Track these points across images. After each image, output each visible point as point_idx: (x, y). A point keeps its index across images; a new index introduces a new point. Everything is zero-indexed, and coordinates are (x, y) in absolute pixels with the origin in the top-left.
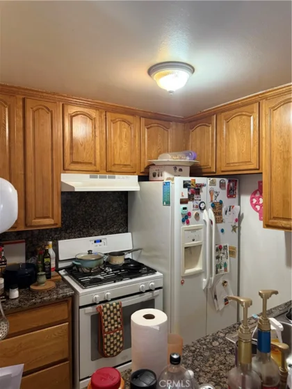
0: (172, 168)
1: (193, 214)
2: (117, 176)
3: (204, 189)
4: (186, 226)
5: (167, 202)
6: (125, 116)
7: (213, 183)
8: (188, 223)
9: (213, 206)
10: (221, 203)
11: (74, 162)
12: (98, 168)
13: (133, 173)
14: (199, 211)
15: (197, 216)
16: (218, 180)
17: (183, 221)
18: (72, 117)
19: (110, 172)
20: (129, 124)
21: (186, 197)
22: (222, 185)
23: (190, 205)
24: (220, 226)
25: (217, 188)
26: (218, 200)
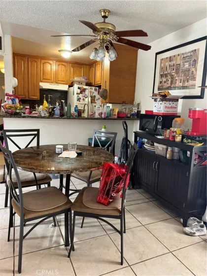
0: (78, 83)
1: (82, 98)
2: (60, 85)
3: (87, 90)
4: (78, 102)
5: (74, 94)
6: (63, 63)
7: (91, 89)
8: (80, 101)
9: (91, 97)
10: (95, 96)
11: (44, 79)
12: (52, 81)
13: (67, 84)
14: (85, 98)
15: (84, 100)
16: (94, 88)
17: (78, 100)
18: (43, 64)
19: (57, 83)
20: (65, 66)
21: (79, 92)
22: (95, 90)
23: (81, 96)
24: (94, 104)
25: (93, 90)
26: (94, 95)
